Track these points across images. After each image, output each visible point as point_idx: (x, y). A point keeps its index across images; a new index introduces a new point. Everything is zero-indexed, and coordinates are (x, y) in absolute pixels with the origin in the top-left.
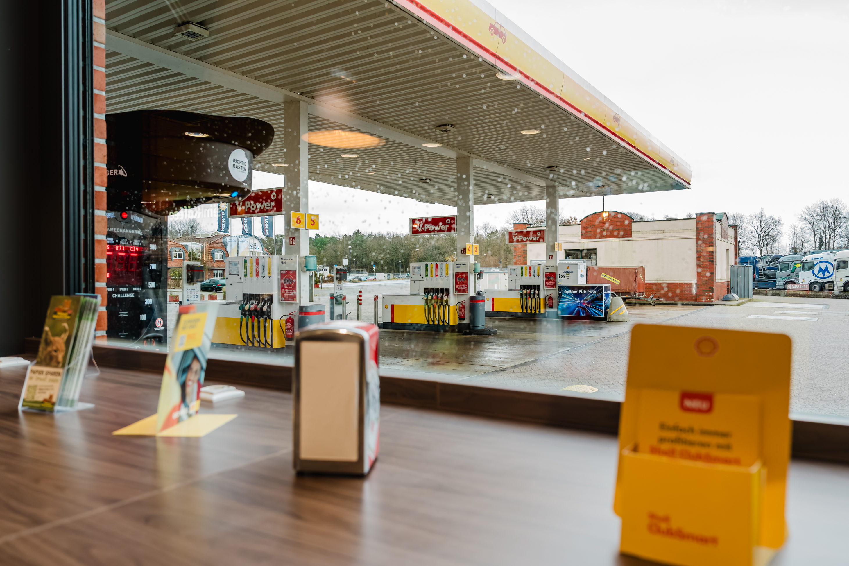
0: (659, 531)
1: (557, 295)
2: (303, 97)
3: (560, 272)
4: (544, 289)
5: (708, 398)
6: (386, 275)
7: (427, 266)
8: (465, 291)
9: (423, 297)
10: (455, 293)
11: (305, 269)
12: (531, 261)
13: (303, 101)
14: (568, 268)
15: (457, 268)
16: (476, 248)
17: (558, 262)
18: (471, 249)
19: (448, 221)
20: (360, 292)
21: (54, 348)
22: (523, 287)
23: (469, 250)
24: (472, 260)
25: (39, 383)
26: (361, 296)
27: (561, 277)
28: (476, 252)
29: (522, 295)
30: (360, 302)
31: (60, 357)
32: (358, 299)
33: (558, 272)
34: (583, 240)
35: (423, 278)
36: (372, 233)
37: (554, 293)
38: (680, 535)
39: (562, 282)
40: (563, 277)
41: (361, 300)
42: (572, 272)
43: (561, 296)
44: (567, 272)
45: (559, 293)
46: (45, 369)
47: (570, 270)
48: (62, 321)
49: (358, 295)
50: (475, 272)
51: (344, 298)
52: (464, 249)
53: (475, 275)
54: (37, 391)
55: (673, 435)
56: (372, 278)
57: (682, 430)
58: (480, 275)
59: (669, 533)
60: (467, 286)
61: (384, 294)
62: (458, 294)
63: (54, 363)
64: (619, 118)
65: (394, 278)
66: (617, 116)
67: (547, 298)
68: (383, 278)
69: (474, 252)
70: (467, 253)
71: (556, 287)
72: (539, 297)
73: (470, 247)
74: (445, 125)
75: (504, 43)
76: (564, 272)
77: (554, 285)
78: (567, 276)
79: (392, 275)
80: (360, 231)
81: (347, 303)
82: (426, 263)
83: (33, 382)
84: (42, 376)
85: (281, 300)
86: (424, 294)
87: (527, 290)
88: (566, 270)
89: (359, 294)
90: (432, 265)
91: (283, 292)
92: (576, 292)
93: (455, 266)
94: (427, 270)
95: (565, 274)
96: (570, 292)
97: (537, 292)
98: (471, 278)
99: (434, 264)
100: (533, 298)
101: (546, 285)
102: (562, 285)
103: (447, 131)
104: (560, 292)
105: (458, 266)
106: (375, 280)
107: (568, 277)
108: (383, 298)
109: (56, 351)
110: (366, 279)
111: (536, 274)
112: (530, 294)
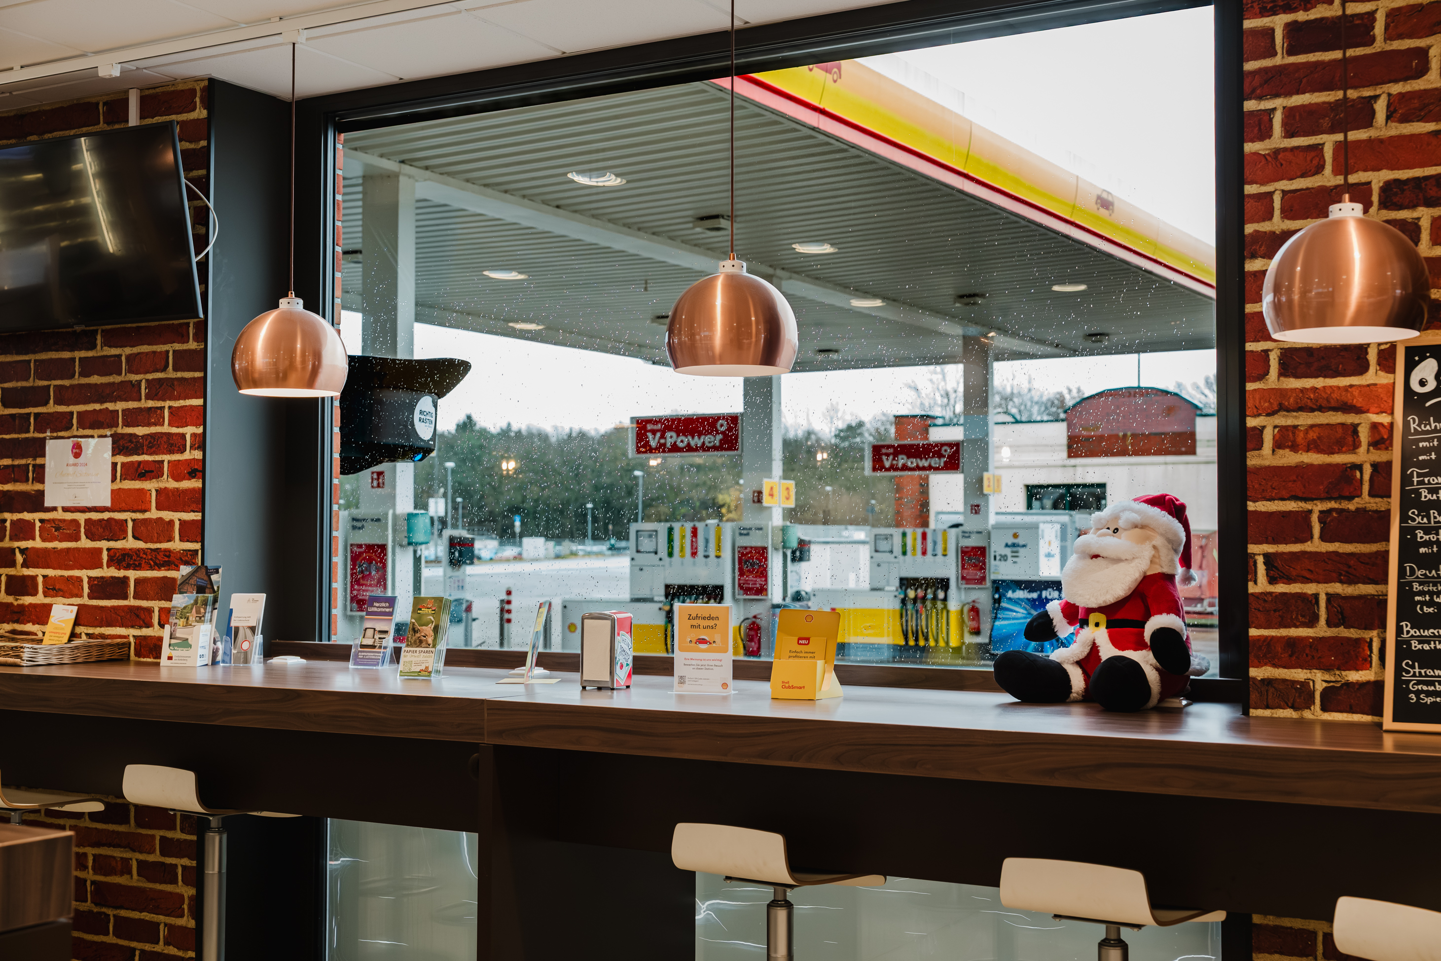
0: (785, 687)
1: (991, 601)
2: (406, 168)
3: (997, 547)
4: (958, 588)
5: (808, 639)
6: (551, 544)
7: (671, 530)
8: (762, 590)
9: (660, 605)
10: (737, 597)
11: (405, 542)
12: (938, 513)
13: (405, 175)
14: (1015, 536)
15: (743, 537)
16: (788, 489)
17: (993, 519)
18: (775, 492)
19: (722, 426)
20: (509, 593)
21: (423, 634)
22: (906, 583)
23: (771, 495)
24: (777, 519)
25: (413, 659)
26: (509, 602)
27: (998, 558)
28: (788, 499)
29: (904, 602)
30: (506, 616)
31: (430, 640)
32: (502, 610)
33: (992, 545)
34: (1073, 461)
35: (661, 559)
36: (509, 424)
37: (982, 597)
38: (793, 687)
39: (1001, 570)
40: (1004, 558)
41: (509, 611)
42: (1024, 546)
43: (999, 604)
44: (1014, 545)
45: (994, 598)
46: (418, 649)
47: (1020, 541)
48: (428, 615)
49: (502, 601)
50: (784, 547)
51: (469, 609)
52: (760, 493)
53: (785, 556)
54: (413, 665)
55: (794, 654)
56: (510, 551)
57: (797, 652)
58: (800, 553)
59: (789, 687)
60: (766, 580)
61: (567, 597)
62: (745, 600)
63: (424, 644)
64: (1110, 199)
65: (574, 554)
66: (1105, 195)
67: (966, 609)
68: (542, 552)
69: (783, 499)
70: (766, 501)
71: (988, 584)
72: (945, 607)
73: (772, 488)
74: (716, 217)
75: (835, 81)
76: (1007, 545)
77: (983, 579)
78: (1013, 556)
79: (568, 546)
80: (475, 417)
81: (474, 620)
82: (668, 525)
83: (408, 659)
84: (417, 654)
85: (351, 610)
86: (663, 599)
87: (916, 590)
88: (1011, 541)
89: (504, 597)
90: (681, 529)
91: (355, 593)
92: (1035, 595)
93: (737, 532)
94: (670, 540)
95: (1008, 552)
96: (1021, 594)
97: (941, 595)
98: (775, 563)
99: (689, 526)
100: (931, 609)
101: (963, 578)
102: (1000, 577)
103: (718, 229)
104: (997, 596)
105: (745, 532)
106: (518, 558)
107: (1015, 559)
108: (565, 607)
109: (425, 637)
110: (493, 556)
111: (939, 551)
112: (924, 599)
